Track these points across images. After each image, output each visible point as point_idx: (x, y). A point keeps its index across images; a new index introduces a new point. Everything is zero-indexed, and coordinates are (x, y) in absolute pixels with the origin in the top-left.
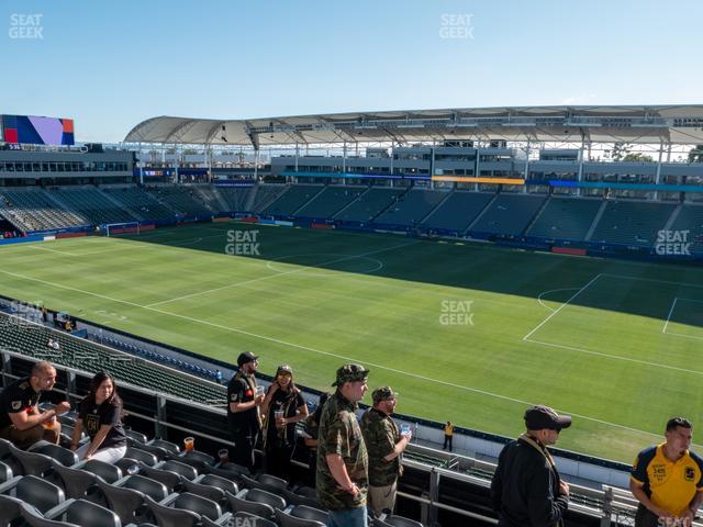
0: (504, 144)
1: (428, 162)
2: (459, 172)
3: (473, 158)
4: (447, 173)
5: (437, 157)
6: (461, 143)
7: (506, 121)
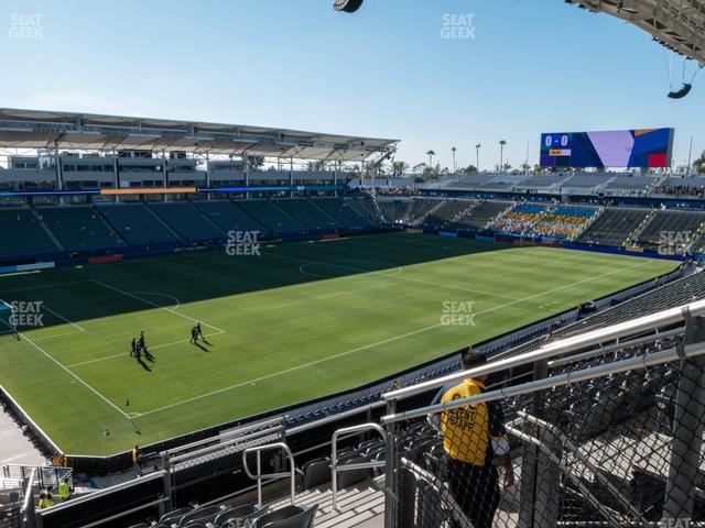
0: (182, 155)
1: (110, 173)
2: (148, 184)
3: (152, 168)
4: (133, 185)
5: (120, 168)
6: (133, 154)
7: (237, 138)
